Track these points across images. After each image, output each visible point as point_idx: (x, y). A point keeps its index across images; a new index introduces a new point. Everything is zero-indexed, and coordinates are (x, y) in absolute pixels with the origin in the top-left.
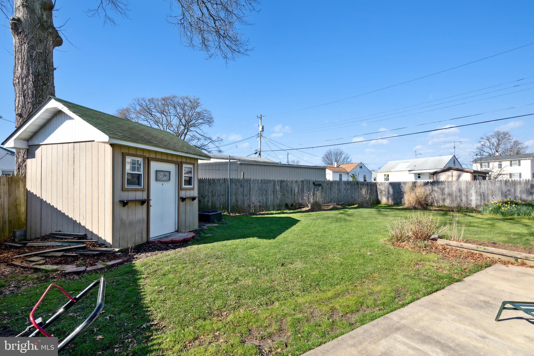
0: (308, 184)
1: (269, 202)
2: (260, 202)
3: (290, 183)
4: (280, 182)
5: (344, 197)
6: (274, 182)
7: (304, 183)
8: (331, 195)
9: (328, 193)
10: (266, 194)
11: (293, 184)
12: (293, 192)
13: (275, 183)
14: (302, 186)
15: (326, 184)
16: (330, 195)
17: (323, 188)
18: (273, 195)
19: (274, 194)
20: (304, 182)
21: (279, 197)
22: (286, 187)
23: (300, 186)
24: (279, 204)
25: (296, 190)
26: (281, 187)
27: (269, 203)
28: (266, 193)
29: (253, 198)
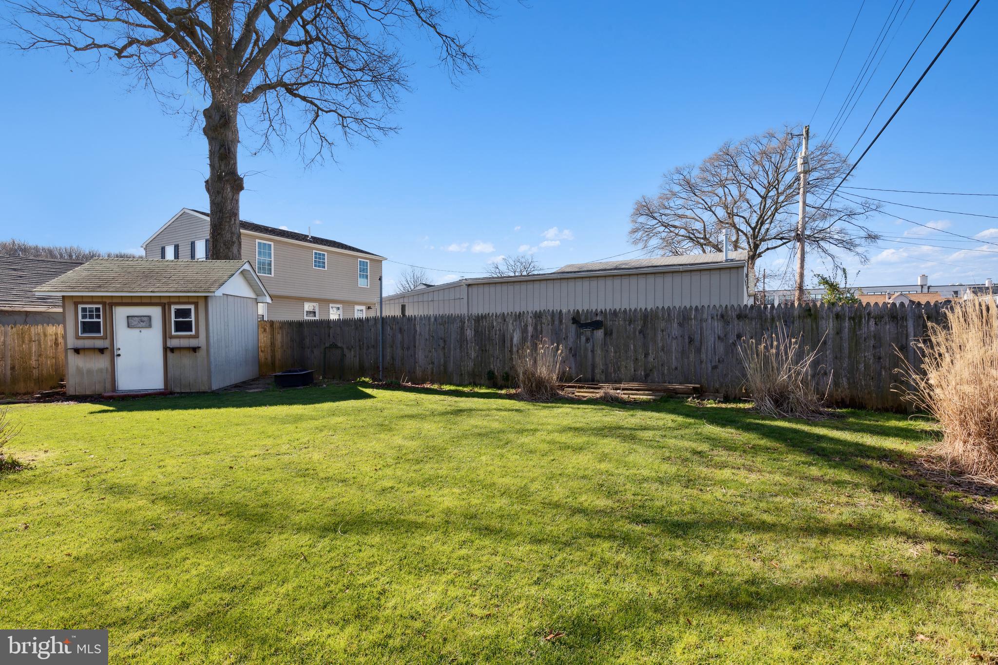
0: (557, 322)
1: (452, 364)
2: (433, 363)
3: (500, 320)
4: (475, 320)
5: (715, 368)
6: (461, 321)
7: (544, 321)
8: (646, 355)
9: (635, 351)
10: (444, 348)
11: (507, 325)
12: (508, 344)
13: (464, 323)
14: (535, 329)
15: (625, 320)
16: (641, 357)
17: (611, 334)
18: (460, 349)
19: (461, 346)
20: (544, 317)
21: (473, 355)
22: (489, 331)
23: (530, 329)
24: (473, 371)
25: (516, 339)
26: (476, 331)
27: (451, 367)
28: (445, 344)
29: (420, 353)
